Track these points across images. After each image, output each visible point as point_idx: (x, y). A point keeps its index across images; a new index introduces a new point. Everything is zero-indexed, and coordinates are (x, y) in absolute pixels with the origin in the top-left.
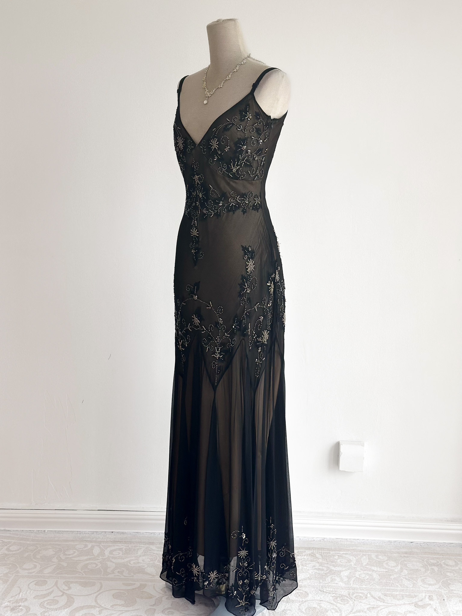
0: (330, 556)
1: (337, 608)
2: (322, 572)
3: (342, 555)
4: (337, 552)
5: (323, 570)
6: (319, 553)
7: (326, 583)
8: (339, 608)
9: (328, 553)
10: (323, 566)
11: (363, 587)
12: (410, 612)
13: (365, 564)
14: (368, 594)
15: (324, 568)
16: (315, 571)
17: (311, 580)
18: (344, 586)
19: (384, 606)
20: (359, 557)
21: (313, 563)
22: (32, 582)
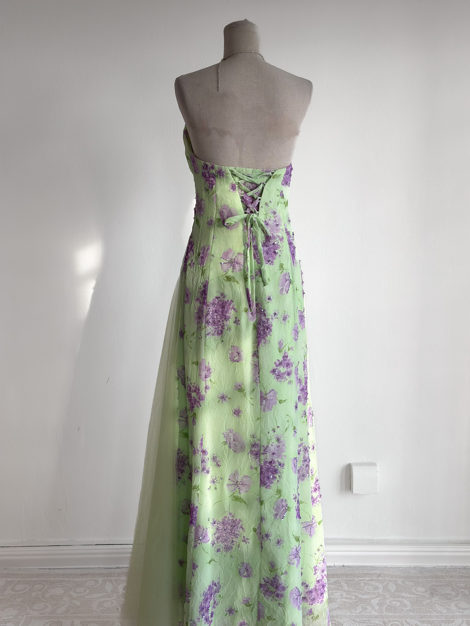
0: (355, 584)
2: (351, 601)
3: (367, 582)
4: (362, 579)
5: (351, 598)
6: (343, 581)
7: (358, 613)
9: (353, 580)
10: (350, 595)
11: (396, 614)
13: (393, 592)
14: (403, 621)
16: (344, 600)
17: (341, 609)
18: (376, 614)
20: (385, 583)
21: (339, 591)
22: (46, 624)
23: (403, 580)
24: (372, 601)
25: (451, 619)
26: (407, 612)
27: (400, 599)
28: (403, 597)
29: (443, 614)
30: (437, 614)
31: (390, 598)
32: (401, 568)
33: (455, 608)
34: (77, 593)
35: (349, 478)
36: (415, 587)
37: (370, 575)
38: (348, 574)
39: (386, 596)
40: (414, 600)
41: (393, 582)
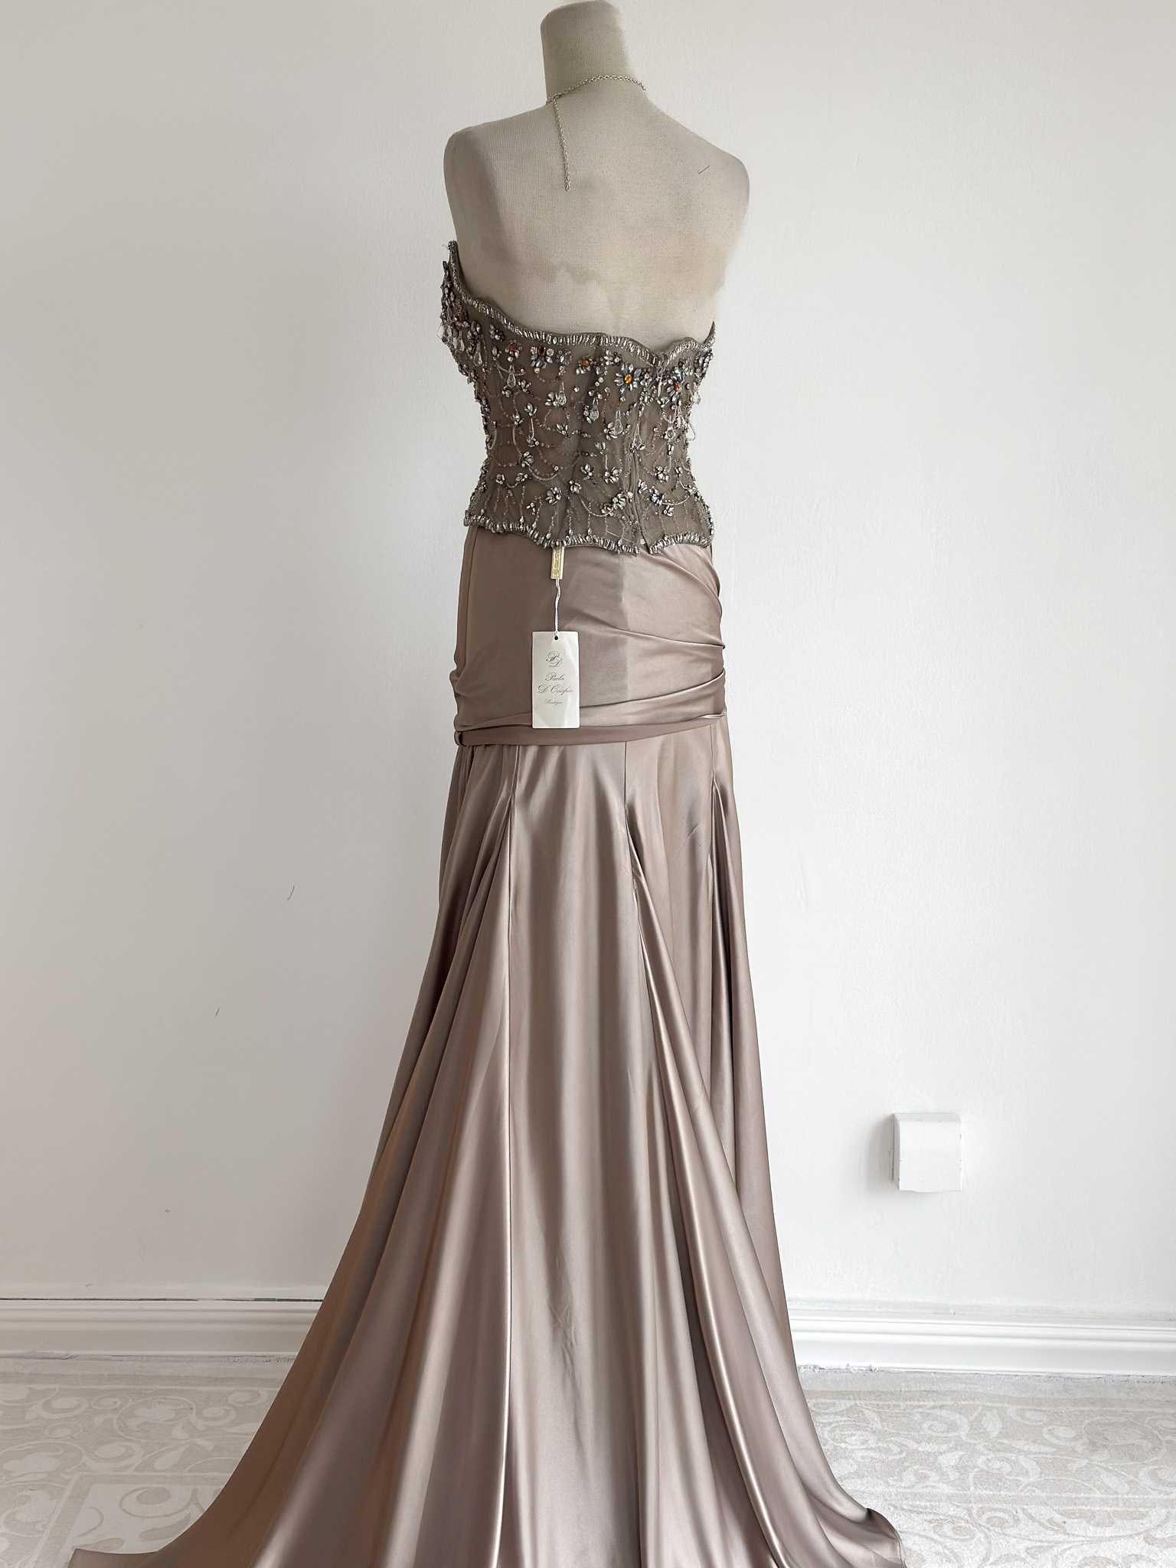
0: (900, 1414)
1: (947, 1552)
2: (890, 1458)
3: (929, 1411)
4: (916, 1403)
5: (888, 1451)
6: (870, 1408)
7: (905, 1487)
8: (952, 1551)
9: (894, 1405)
10: (887, 1442)
11: (1002, 1493)
12: (1138, 1558)
13: (995, 1434)
14: (1019, 1510)
15: (891, 1445)
16: (872, 1454)
17: (863, 1477)
18: (952, 1492)
19: (1068, 1543)
20: (976, 1414)
21: (860, 1432)
22: (127, 1494)
23: (1020, 1407)
24: (940, 1458)
25: (1139, 1509)
26: (1029, 1488)
27: (1013, 1456)
28: (1020, 1451)
29: (1120, 1496)
30: (1104, 1496)
31: (986, 1452)
32: (1017, 1378)
33: (1150, 1482)
34: (206, 1419)
35: (889, 1152)
36: (1050, 1427)
37: (935, 1395)
38: (883, 1392)
39: (977, 1447)
40: (1047, 1458)
41: (995, 1411)
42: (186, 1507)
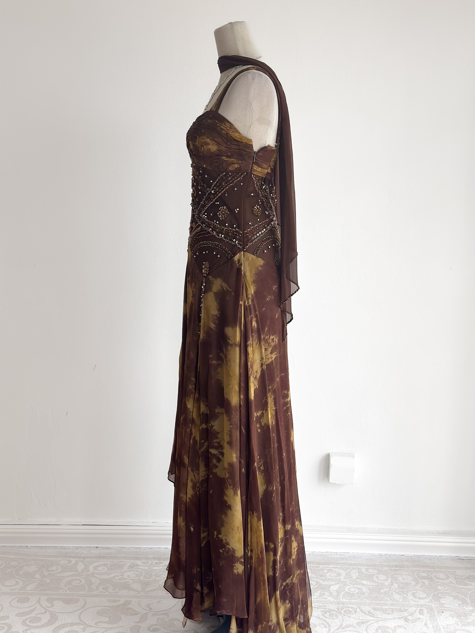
0: (319, 570)
4: (327, 566)
7: (315, 598)
8: (328, 623)
11: (352, 601)
12: (400, 627)
13: (354, 578)
14: (358, 608)
15: (313, 582)
18: (333, 600)
19: (374, 620)
20: (349, 570)
22: (14, 599)
23: (367, 567)
24: (331, 587)
25: (406, 608)
26: (363, 599)
27: (360, 587)
28: (363, 584)
29: (399, 603)
30: (392, 602)
33: (411, 597)
36: (376, 575)
38: (314, 562)
39: (347, 583)
40: (373, 587)
41: (357, 569)
42: (34, 605)
